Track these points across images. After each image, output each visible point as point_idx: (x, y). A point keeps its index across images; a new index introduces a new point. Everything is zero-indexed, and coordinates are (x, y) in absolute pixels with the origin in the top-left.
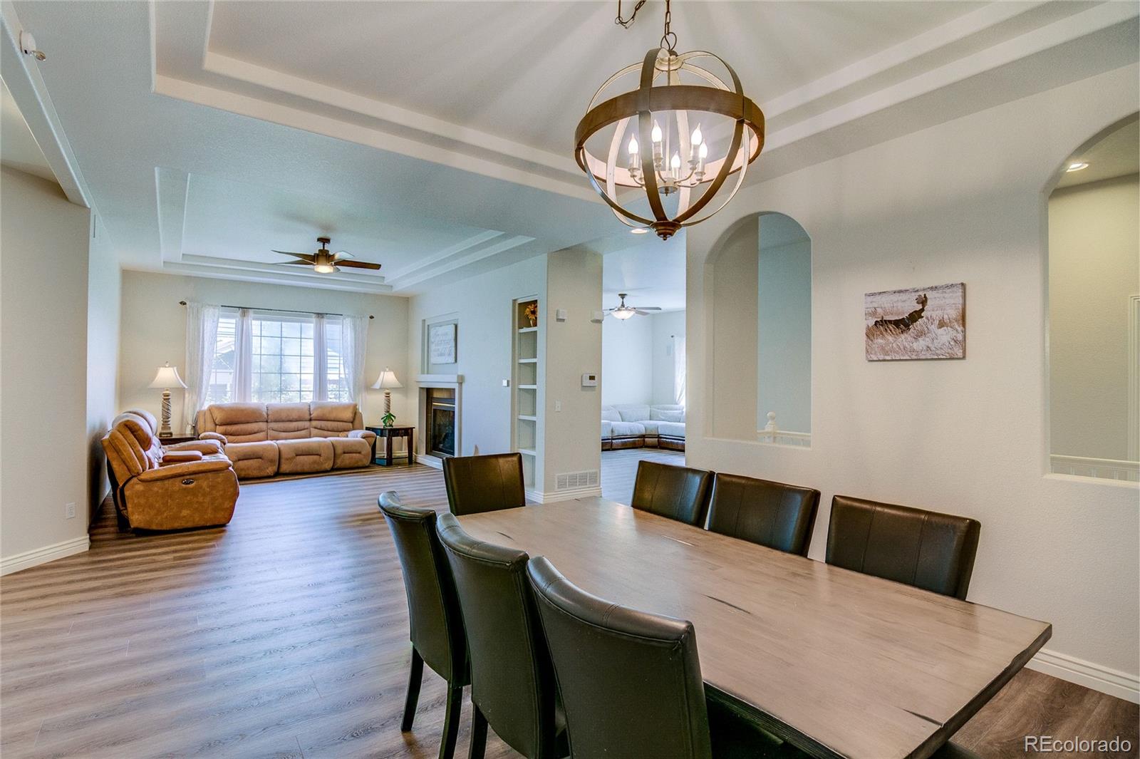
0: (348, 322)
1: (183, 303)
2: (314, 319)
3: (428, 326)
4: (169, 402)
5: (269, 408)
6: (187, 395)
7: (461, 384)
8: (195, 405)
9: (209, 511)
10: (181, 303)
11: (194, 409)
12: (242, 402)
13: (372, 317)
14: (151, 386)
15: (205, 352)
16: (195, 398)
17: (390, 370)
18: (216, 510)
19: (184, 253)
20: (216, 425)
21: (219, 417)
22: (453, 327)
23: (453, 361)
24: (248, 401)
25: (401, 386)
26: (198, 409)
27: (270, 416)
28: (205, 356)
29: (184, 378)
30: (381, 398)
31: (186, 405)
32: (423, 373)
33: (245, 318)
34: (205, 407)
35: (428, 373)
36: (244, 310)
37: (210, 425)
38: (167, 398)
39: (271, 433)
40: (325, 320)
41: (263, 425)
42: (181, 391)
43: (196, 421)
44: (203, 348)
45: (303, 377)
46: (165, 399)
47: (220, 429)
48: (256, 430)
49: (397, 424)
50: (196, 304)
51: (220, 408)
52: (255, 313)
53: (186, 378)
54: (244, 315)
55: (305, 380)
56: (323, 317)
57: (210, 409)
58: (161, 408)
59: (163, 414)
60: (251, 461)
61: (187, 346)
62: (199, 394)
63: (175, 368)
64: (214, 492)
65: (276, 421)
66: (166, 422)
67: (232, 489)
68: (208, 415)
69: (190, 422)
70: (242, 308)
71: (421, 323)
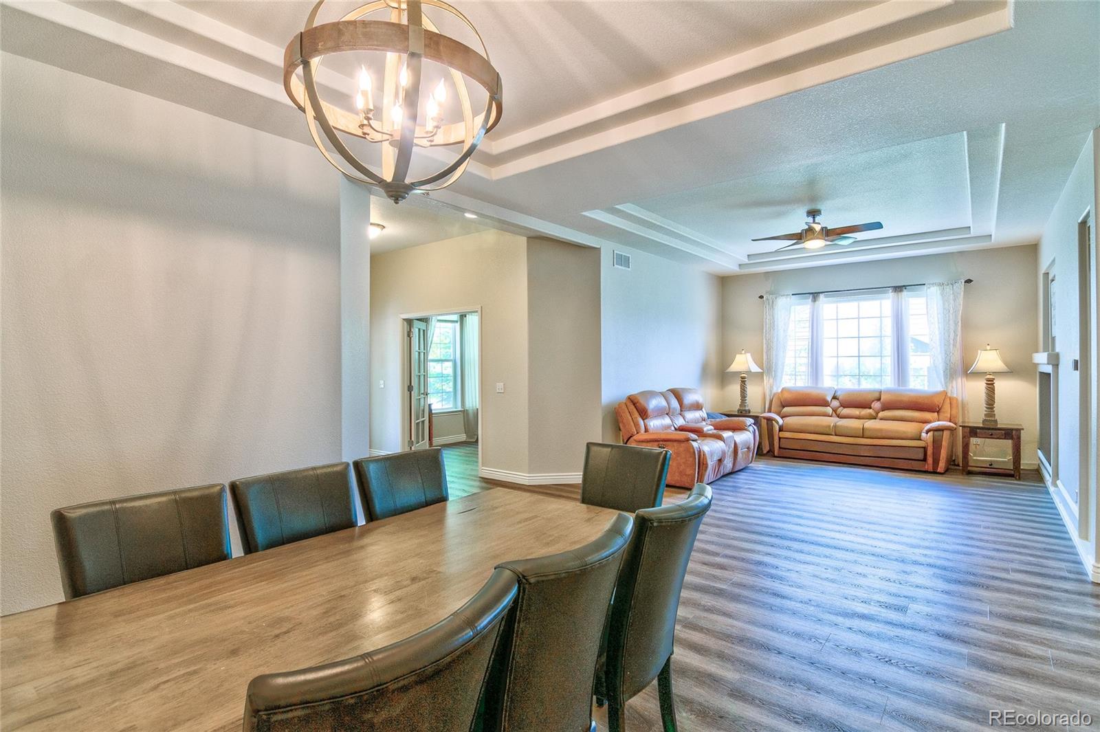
0: (934, 291)
1: (762, 297)
2: (891, 295)
4: (746, 384)
6: (764, 379)
7: (1055, 366)
8: (771, 388)
9: (677, 474)
10: (760, 297)
13: (969, 281)
14: (733, 372)
17: (993, 349)
18: (682, 473)
19: (749, 254)
24: (820, 385)
25: (1008, 370)
26: (774, 391)
29: (759, 363)
30: (980, 386)
31: (765, 387)
33: (817, 302)
36: (815, 295)
38: (743, 382)
40: (905, 293)
43: (771, 402)
49: (1003, 421)
50: (771, 296)
52: (826, 297)
53: (763, 365)
54: (815, 300)
55: (885, 364)
56: (901, 291)
58: (739, 389)
59: (741, 393)
61: (765, 334)
62: (774, 378)
63: (750, 354)
64: (679, 458)
66: (744, 400)
67: (691, 459)
70: (812, 293)
71: (1042, 278)
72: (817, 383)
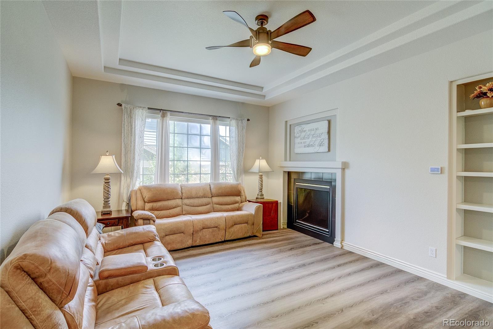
0: (234, 122)
1: (119, 105)
2: (211, 121)
3: (290, 125)
4: (109, 185)
5: (183, 188)
6: (123, 178)
7: (343, 169)
8: (128, 186)
10: (118, 104)
11: (128, 190)
12: (163, 183)
13: (248, 120)
14: (94, 172)
15: (136, 144)
16: (129, 180)
17: (262, 158)
19: (121, 58)
20: (145, 202)
21: (147, 196)
22: (327, 122)
23: (327, 150)
24: (167, 183)
25: (271, 170)
26: (130, 190)
27: (184, 194)
28: (136, 147)
29: (121, 164)
30: (256, 179)
31: (122, 187)
32: (286, 160)
33: (165, 118)
34: (137, 187)
35: (290, 161)
36: (164, 112)
37: (140, 203)
38: (107, 182)
39: (185, 208)
40: (218, 122)
41: (179, 202)
42: (118, 175)
43: (129, 200)
44: (135, 140)
45: (203, 163)
46: (106, 183)
47: (148, 206)
48: (174, 206)
50: (129, 106)
51: (148, 188)
52: (172, 114)
53: (122, 164)
54: (163, 116)
55: (204, 166)
56: (217, 119)
57: (140, 190)
58: (102, 190)
59: (104, 195)
60: (175, 236)
61: (123, 138)
62: (131, 177)
63: (114, 157)
65: (188, 198)
66: (106, 202)
68: (139, 195)
69: (125, 200)
70: (162, 110)
71: (284, 123)
72: (165, 181)
